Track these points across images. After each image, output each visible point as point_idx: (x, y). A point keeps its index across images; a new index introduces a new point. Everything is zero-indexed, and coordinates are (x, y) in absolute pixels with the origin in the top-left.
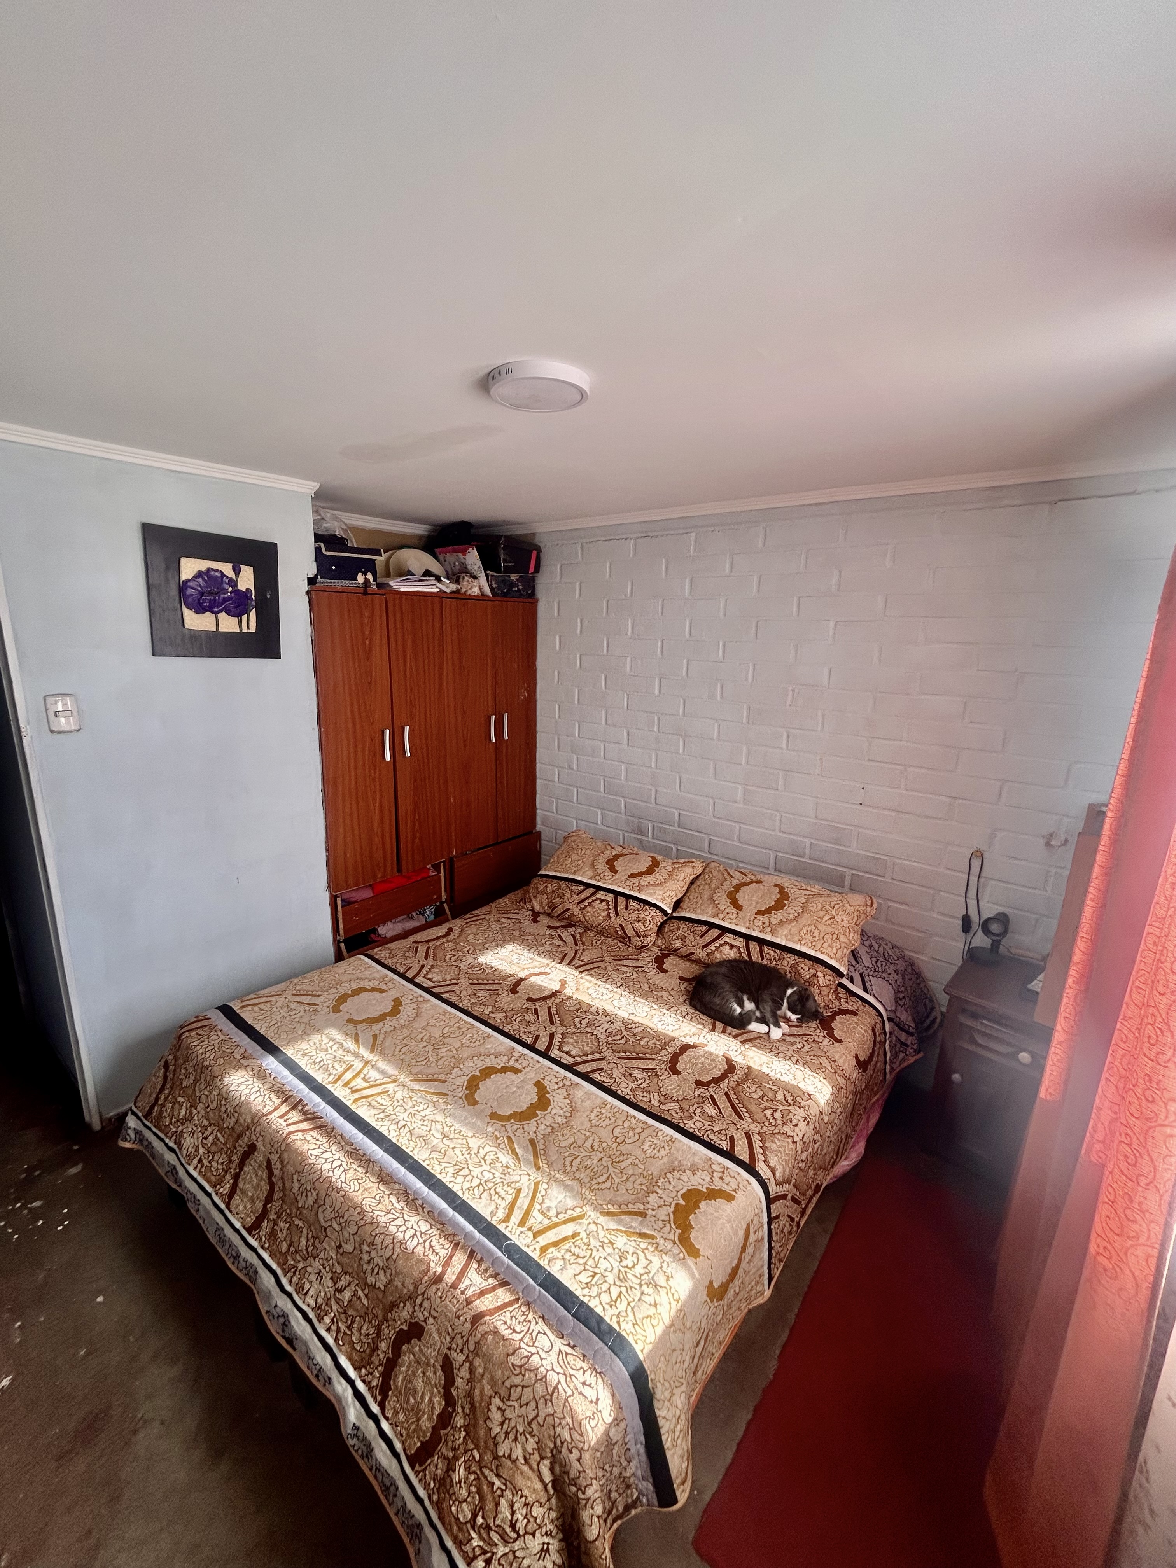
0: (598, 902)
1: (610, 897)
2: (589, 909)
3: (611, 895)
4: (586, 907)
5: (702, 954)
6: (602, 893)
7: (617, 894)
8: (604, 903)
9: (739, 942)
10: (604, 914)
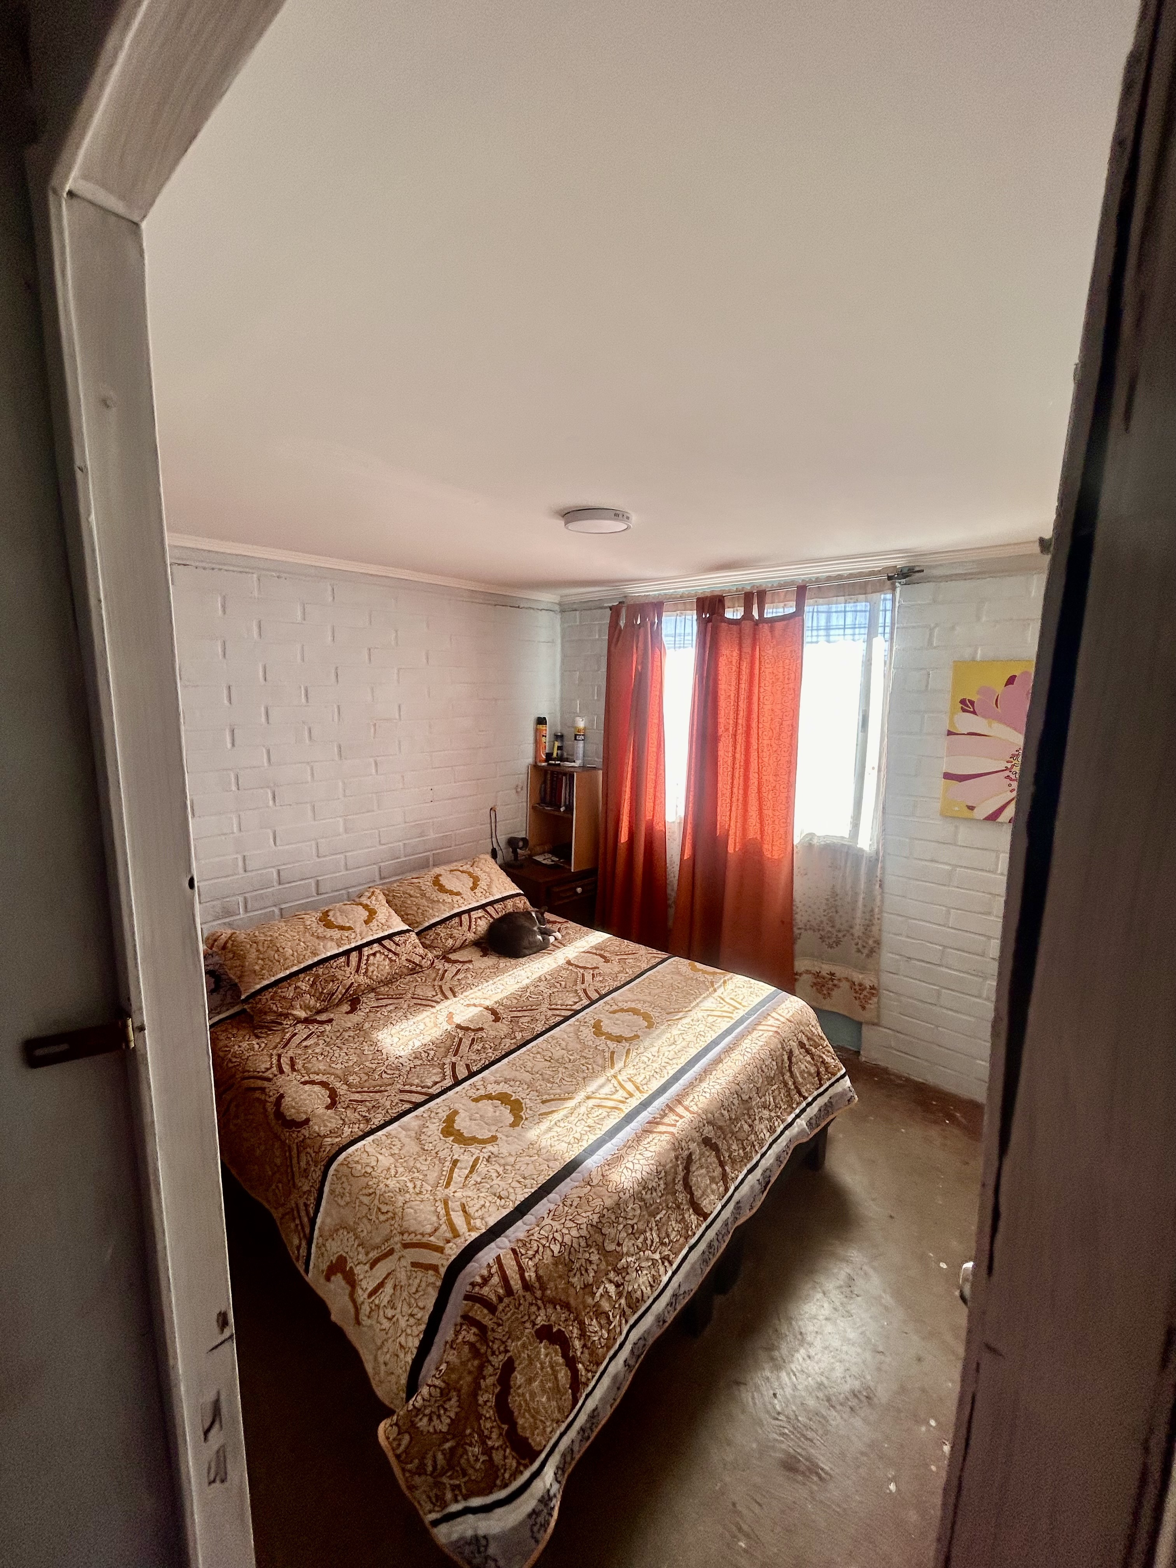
0: (372, 958)
1: (376, 947)
2: (371, 969)
3: (375, 945)
4: (367, 969)
5: (471, 936)
6: (366, 949)
7: (379, 941)
8: (378, 955)
9: (480, 913)
10: (387, 962)
